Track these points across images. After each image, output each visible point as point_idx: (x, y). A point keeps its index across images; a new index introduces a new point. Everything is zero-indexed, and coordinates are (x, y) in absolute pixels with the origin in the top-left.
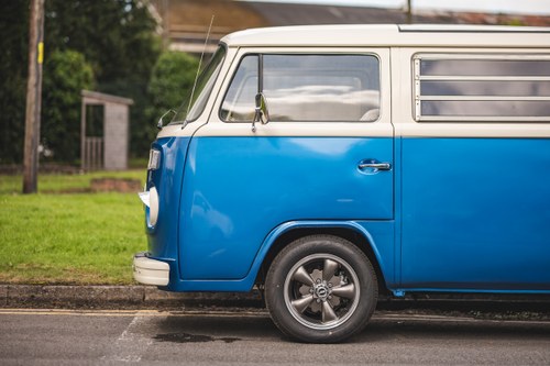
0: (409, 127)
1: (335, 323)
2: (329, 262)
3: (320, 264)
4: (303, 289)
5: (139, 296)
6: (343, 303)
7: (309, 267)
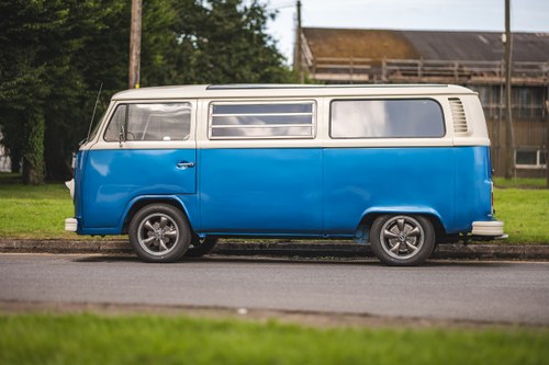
0: (205, 143)
1: (168, 251)
2: (163, 219)
3: (158, 219)
4: (149, 233)
5: (97, 247)
6: (170, 241)
7: (153, 221)
